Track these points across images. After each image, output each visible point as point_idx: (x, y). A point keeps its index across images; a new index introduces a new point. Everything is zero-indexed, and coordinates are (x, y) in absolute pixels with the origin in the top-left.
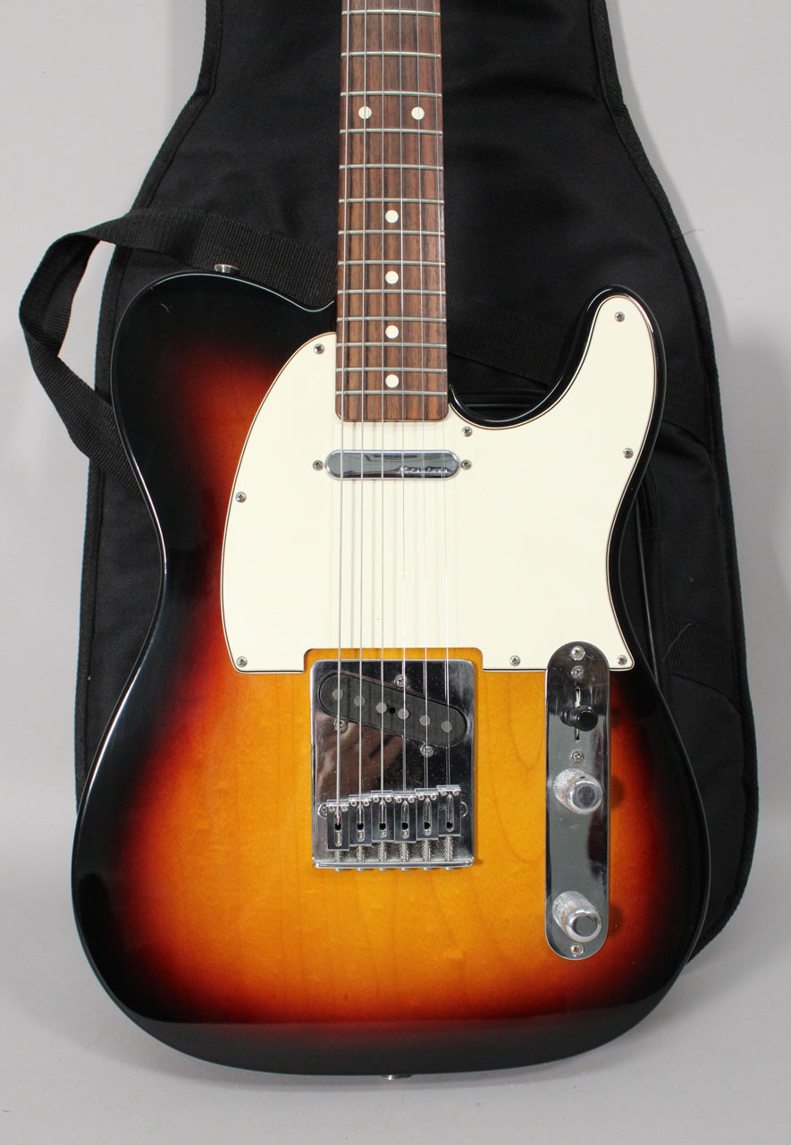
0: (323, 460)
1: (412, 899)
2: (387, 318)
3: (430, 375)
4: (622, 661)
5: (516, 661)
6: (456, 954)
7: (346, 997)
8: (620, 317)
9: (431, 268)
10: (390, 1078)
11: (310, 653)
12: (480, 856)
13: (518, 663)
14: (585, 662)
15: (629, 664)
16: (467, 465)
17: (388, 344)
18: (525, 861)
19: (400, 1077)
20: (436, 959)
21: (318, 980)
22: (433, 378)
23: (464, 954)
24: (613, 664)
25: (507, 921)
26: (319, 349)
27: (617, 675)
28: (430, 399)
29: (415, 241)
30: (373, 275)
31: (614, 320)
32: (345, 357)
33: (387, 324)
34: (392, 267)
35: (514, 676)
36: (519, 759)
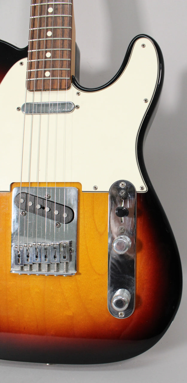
0: (21, 107)
1: (52, 289)
2: (47, 50)
3: (63, 71)
4: (142, 188)
5: (95, 188)
6: (69, 313)
7: (24, 328)
8: (143, 46)
9: (65, 29)
10: (48, 364)
11: (13, 184)
12: (80, 271)
13: (97, 189)
14: (126, 189)
15: (145, 189)
16: (77, 107)
17: (46, 60)
18: (99, 275)
19: (51, 364)
20: (61, 315)
21: (13, 320)
22: (64, 72)
23: (73, 314)
24: (138, 189)
25: (91, 300)
26: (21, 63)
27: (139, 195)
28: (62, 80)
29: (59, 19)
30: (42, 33)
31: (142, 47)
32: (30, 66)
33: (46, 52)
34: (49, 30)
35: (95, 194)
36: (97, 230)
